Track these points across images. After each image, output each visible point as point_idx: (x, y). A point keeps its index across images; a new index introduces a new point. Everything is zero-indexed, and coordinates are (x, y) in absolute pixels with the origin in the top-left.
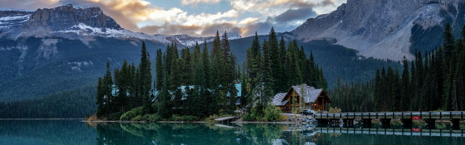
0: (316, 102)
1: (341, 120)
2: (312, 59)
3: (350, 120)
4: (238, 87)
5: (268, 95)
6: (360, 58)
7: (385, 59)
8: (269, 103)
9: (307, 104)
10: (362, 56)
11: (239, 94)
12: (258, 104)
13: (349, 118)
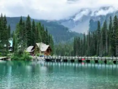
0: (46, 51)
1: (55, 60)
2: (47, 31)
3: (59, 60)
4: (11, 42)
5: (24, 47)
6: (70, 32)
7: (80, 33)
8: (25, 51)
9: (42, 52)
10: (71, 31)
11: (11, 46)
12: (20, 51)
13: (59, 59)
